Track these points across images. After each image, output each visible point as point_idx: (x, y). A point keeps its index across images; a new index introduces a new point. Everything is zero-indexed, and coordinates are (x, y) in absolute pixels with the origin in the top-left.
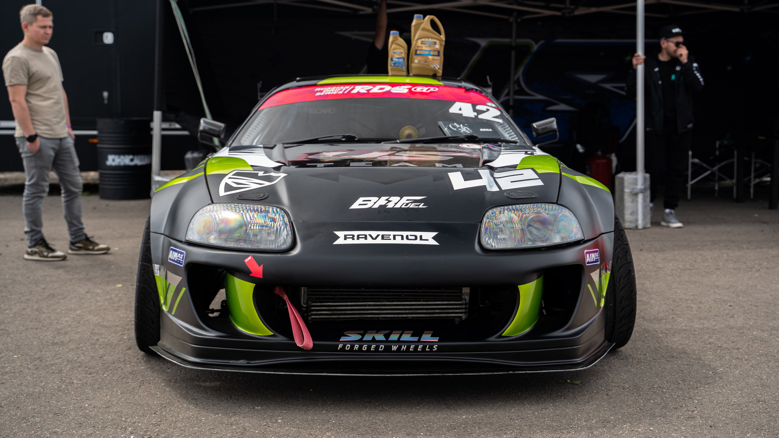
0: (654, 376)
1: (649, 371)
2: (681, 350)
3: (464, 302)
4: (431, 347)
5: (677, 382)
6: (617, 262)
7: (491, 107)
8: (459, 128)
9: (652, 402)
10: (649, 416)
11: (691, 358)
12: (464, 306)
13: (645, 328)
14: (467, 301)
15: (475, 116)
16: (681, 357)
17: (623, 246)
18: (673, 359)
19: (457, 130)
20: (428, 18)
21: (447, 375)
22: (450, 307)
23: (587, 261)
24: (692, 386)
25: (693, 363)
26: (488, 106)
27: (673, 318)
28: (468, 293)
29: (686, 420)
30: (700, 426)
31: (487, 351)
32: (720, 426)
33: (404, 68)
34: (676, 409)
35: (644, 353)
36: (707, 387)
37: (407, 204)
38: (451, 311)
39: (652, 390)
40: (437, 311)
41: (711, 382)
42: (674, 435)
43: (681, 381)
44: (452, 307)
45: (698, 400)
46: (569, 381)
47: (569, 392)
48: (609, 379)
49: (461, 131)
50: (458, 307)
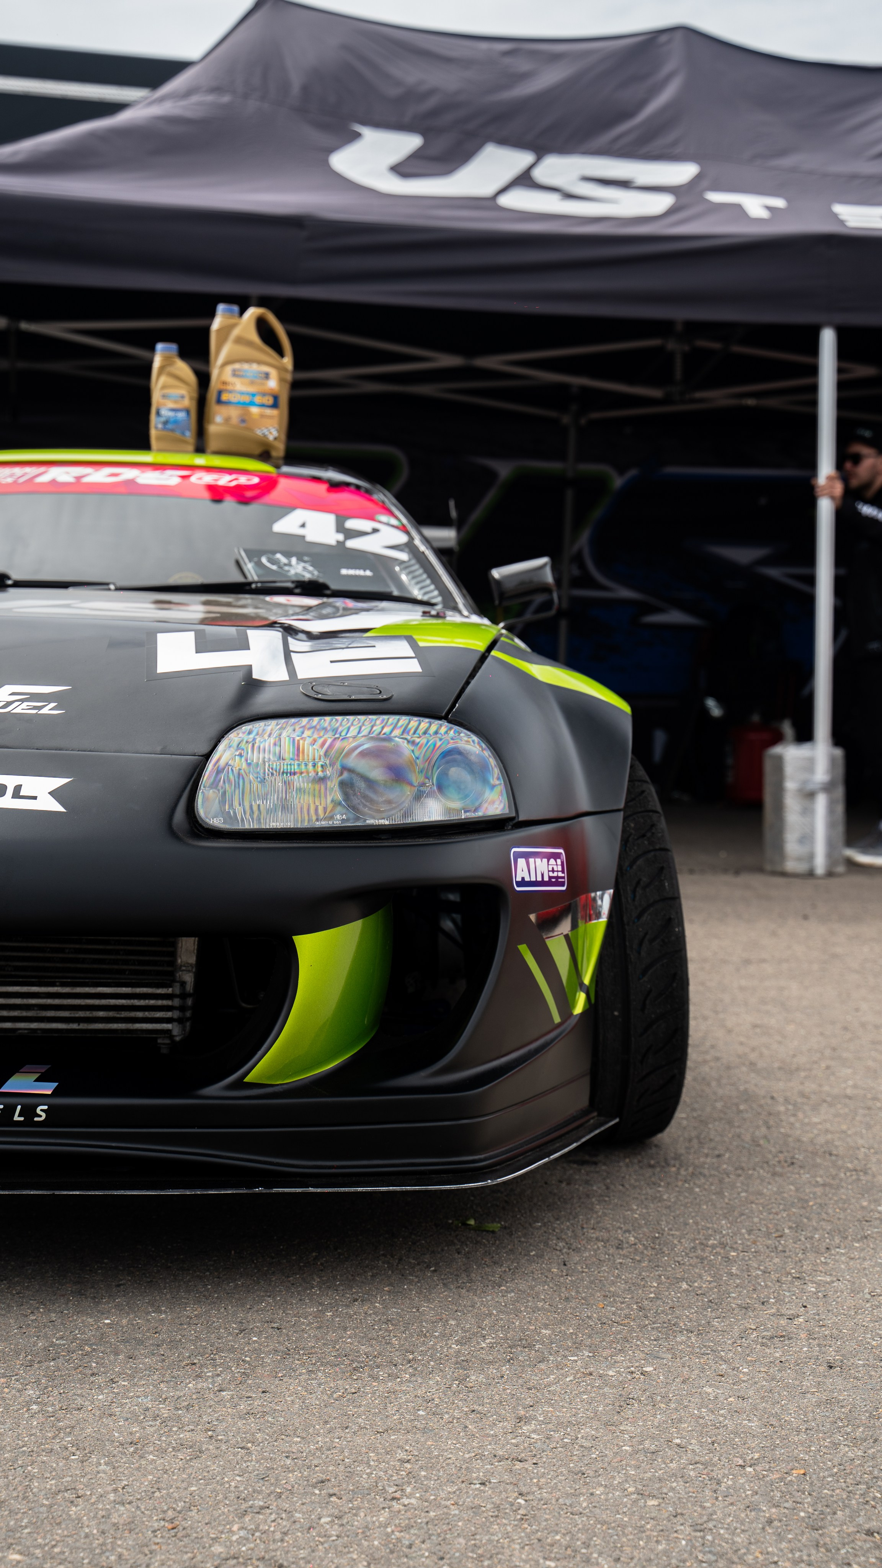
0: (720, 1212)
1: (711, 1200)
2: (822, 1146)
3: (177, 991)
4: (29, 1112)
5: (777, 1230)
6: (635, 896)
7: (388, 524)
8: (285, 565)
9: (684, 1286)
10: (657, 1328)
11: (839, 1168)
12: (176, 1002)
13: (746, 1090)
14: (189, 988)
15: (338, 542)
16: (816, 1166)
17: (652, 853)
18: (790, 1169)
19: (280, 570)
20: (253, 313)
21: (65, 1193)
22: (136, 1002)
23: (519, 879)
24: (816, 1244)
25: (841, 1180)
26: (380, 522)
27: (828, 1068)
28: (191, 965)
29: (763, 1344)
30: (798, 1365)
31: (199, 1128)
32: (857, 1367)
33: (190, 436)
34: (744, 1311)
35: (717, 1152)
36: (857, 1247)
37: (8, 704)
38: (140, 1014)
39: (699, 1252)
40: (101, 1014)
41: (873, 1232)
42: (710, 1390)
43: (790, 1228)
44: (142, 1003)
45: (818, 1284)
46: (472, 1222)
47: (459, 1253)
48: (588, 1220)
49: (289, 571)
50: (160, 1002)
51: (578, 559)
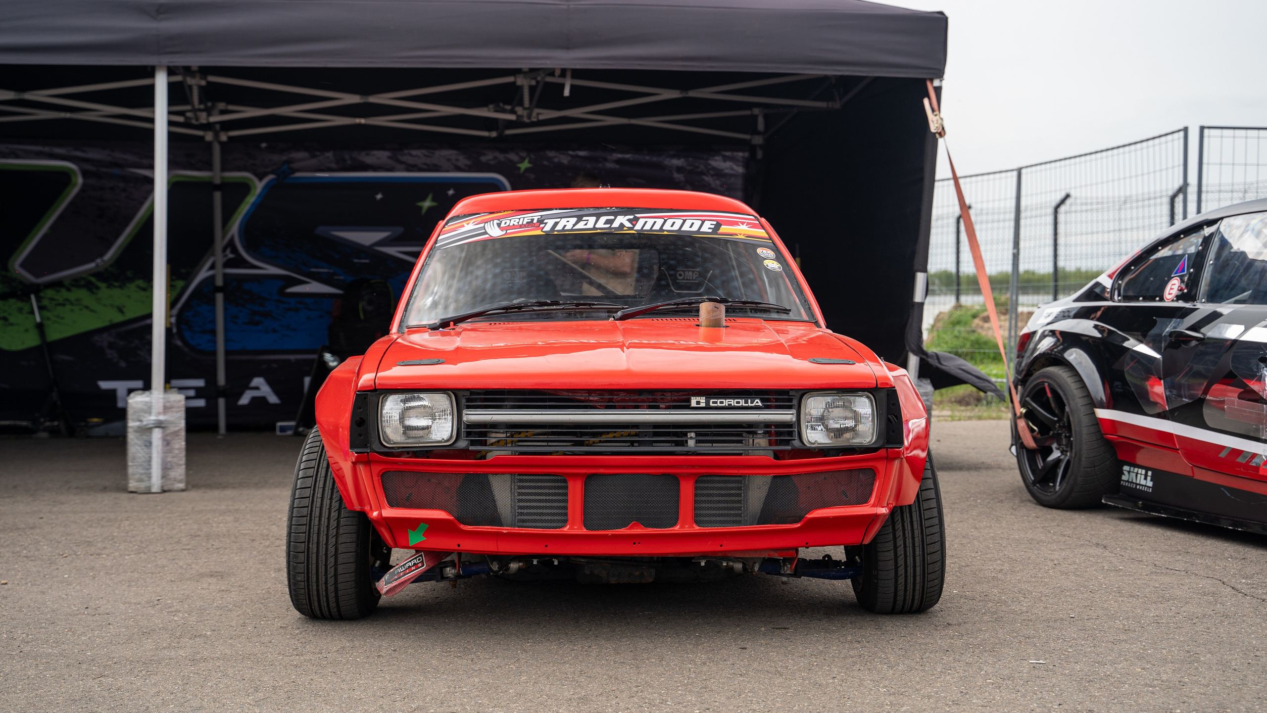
51: (231, 245)
